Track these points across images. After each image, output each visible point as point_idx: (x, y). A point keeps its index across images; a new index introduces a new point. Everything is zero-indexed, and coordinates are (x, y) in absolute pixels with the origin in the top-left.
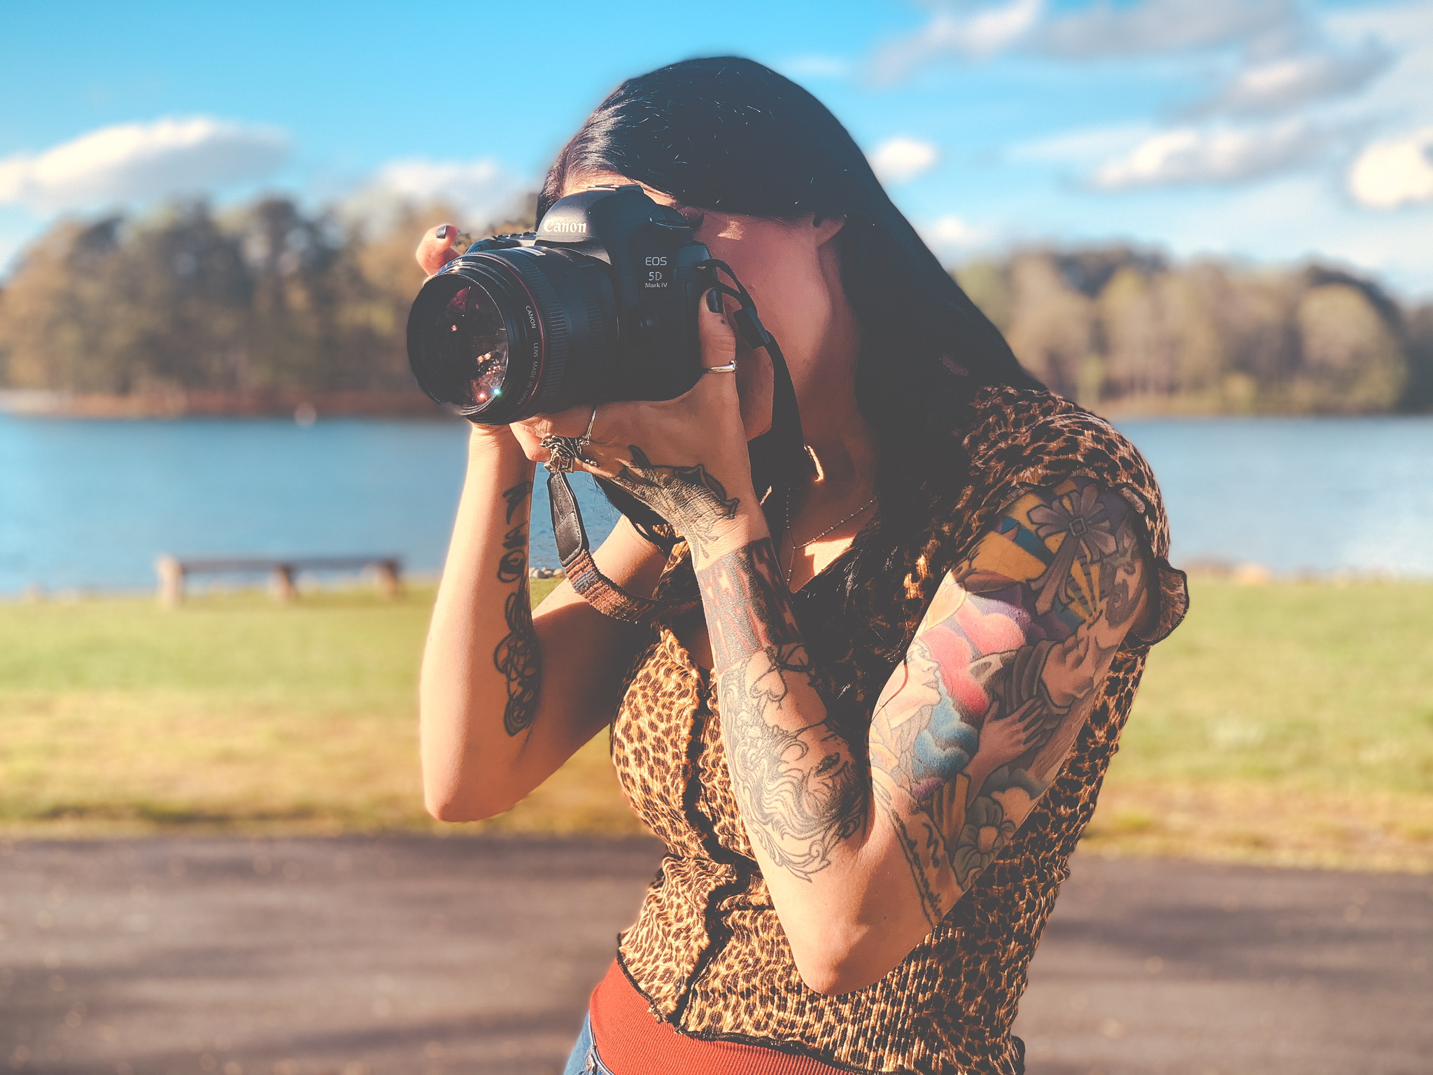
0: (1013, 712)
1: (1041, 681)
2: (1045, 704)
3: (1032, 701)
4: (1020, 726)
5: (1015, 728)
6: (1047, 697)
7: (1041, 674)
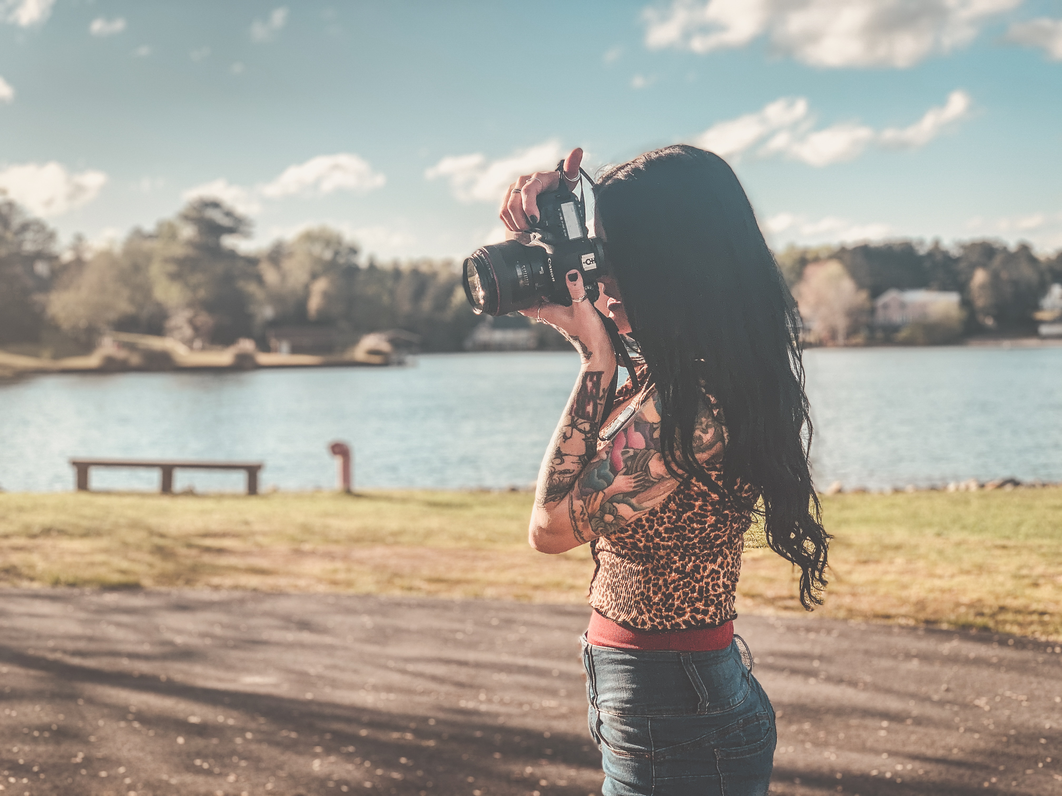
0: (631, 474)
1: (647, 465)
2: (647, 475)
3: (641, 472)
4: (633, 481)
5: (630, 480)
6: (648, 472)
7: (648, 463)
